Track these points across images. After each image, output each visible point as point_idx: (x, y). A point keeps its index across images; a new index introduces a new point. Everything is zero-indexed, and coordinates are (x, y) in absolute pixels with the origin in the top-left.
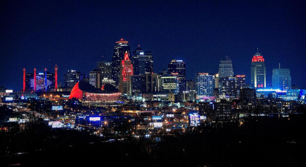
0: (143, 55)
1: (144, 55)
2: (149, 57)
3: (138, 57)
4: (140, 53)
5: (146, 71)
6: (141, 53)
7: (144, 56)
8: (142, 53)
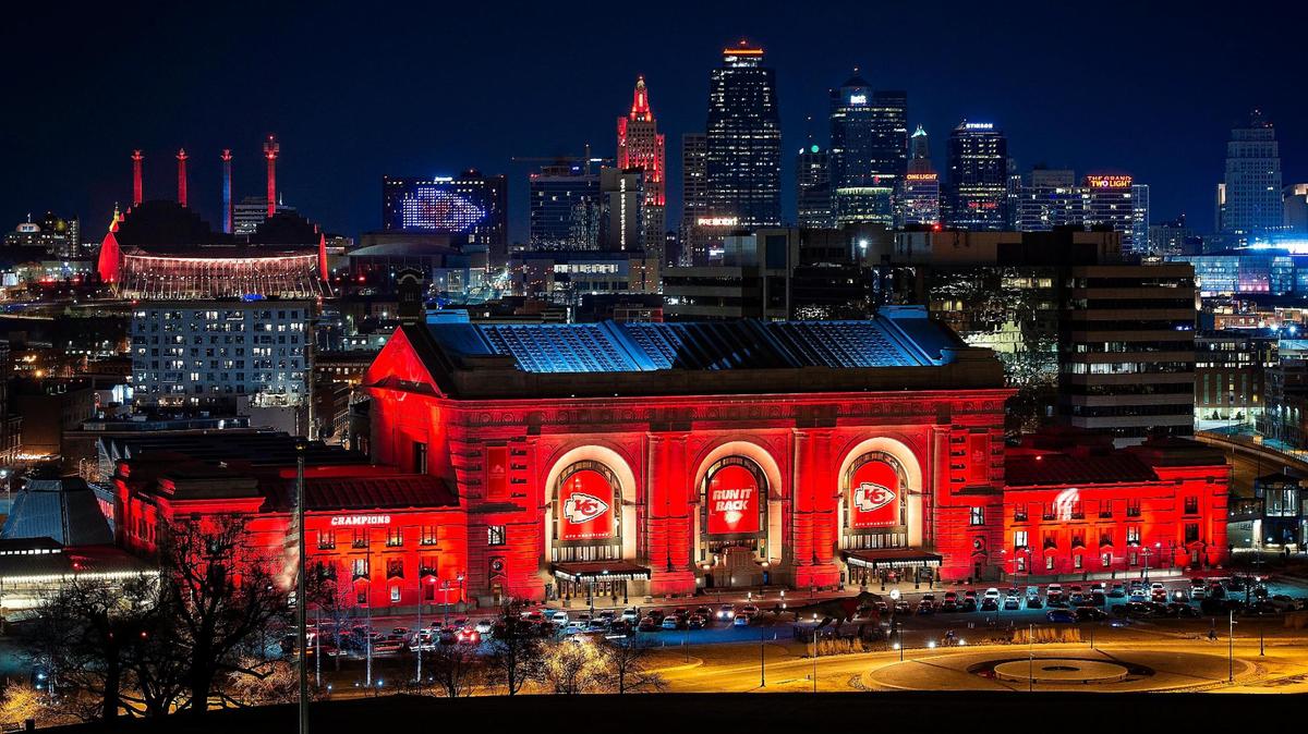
0: (862, 107)
1: (868, 105)
2: (891, 115)
3: (844, 115)
4: (852, 97)
5: (874, 167)
6: (855, 100)
7: (867, 109)
8: (858, 100)
